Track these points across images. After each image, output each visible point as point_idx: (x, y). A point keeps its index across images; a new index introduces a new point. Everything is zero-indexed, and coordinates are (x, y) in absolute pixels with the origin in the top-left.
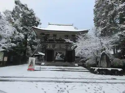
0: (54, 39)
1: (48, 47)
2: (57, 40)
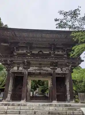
0: (29, 53)
1: (15, 68)
2: (33, 55)
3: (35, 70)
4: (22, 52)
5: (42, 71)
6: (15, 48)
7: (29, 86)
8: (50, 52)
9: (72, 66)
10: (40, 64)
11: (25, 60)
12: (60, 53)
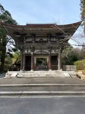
0: (33, 41)
1: (26, 51)
2: (36, 42)
3: (38, 52)
4: (29, 40)
5: (42, 53)
6: (24, 38)
7: (35, 62)
8: (48, 40)
9: (61, 49)
10: (41, 48)
11: (32, 46)
12: (55, 40)
